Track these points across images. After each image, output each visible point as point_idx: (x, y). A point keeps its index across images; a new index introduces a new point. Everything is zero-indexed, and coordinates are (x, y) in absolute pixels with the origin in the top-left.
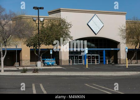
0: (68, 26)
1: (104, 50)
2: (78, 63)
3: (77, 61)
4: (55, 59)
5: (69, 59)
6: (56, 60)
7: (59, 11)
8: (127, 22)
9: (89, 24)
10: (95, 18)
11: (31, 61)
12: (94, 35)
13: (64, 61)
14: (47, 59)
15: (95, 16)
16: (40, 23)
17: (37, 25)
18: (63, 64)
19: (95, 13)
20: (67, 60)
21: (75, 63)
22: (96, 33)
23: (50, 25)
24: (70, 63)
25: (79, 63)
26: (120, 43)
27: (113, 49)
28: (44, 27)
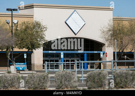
0: (43, 29)
1: (85, 53)
2: (53, 68)
3: (53, 66)
5: (43, 64)
6: (27, 64)
7: (32, 7)
8: (114, 19)
9: (67, 22)
10: (75, 15)
12: (73, 36)
13: (37, 66)
14: (17, 64)
15: (75, 12)
16: (13, 25)
17: (10, 28)
18: (36, 69)
19: (75, 8)
20: (41, 65)
21: (50, 68)
23: (24, 27)
24: (44, 68)
25: (55, 68)
26: (105, 44)
27: (96, 52)
28: (17, 30)
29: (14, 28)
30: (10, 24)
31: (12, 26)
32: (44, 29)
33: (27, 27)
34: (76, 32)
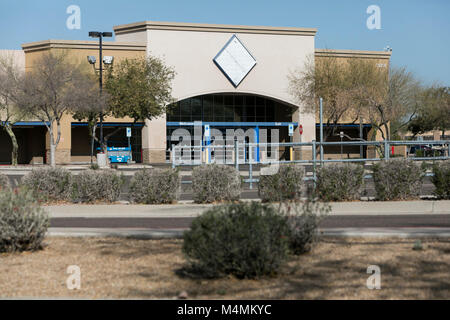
0: (167, 74)
1: (255, 127)
4: (130, 148)
5: (167, 149)
6: (133, 150)
7: (142, 28)
8: (318, 55)
9: (217, 60)
11: (74, 152)
12: (230, 89)
13: (155, 154)
14: (111, 149)
15: (235, 39)
16: (103, 68)
17: (96, 72)
18: (151, 161)
19: (235, 31)
20: (162, 151)
22: (236, 83)
23: (125, 71)
24: (168, 158)
26: (298, 107)
27: (280, 124)
28: (112, 77)
29: (105, 72)
30: (97, 66)
31: (101, 69)
32: (169, 76)
33: (132, 72)
34: (236, 82)
